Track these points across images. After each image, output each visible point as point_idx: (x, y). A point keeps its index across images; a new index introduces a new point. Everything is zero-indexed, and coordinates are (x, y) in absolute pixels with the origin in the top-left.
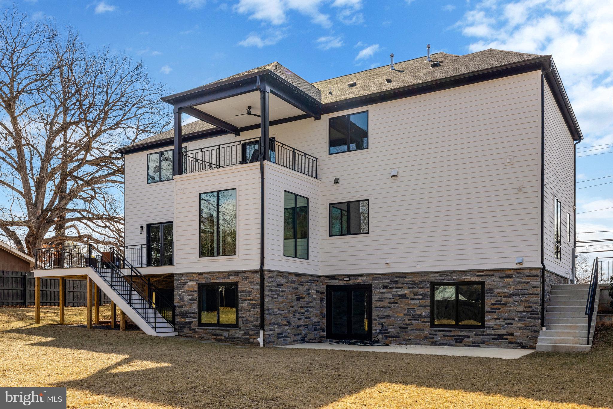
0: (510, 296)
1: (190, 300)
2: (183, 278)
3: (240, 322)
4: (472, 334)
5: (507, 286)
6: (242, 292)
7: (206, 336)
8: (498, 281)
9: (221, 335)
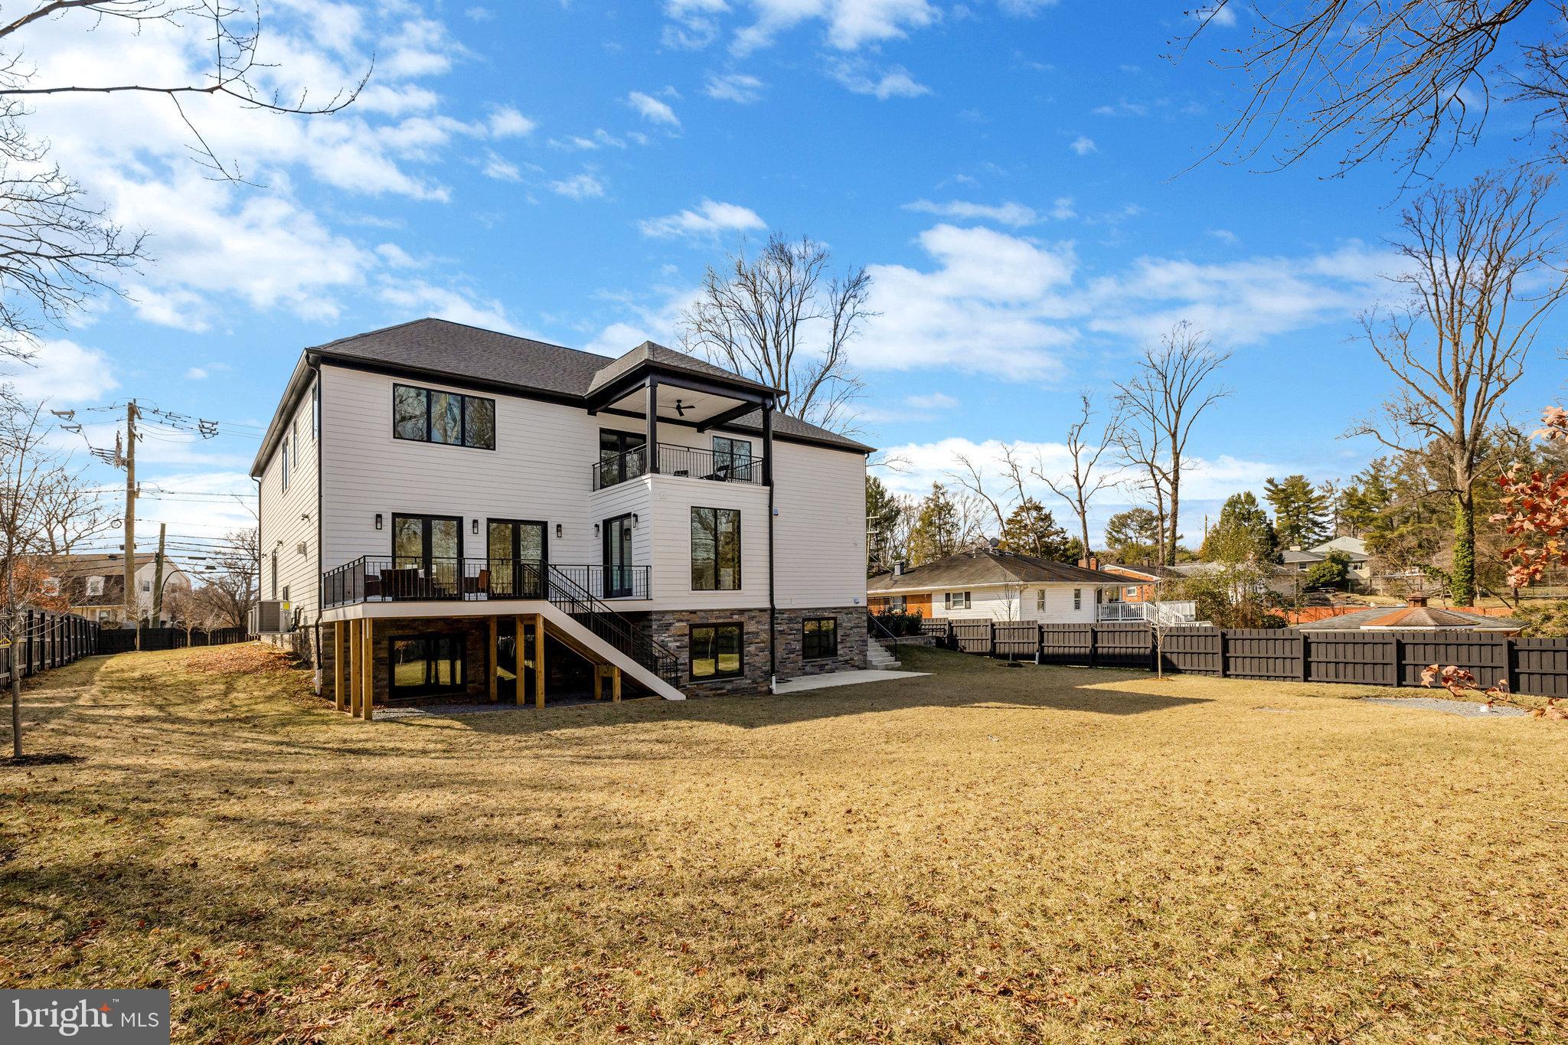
0: (851, 628)
1: (678, 647)
2: (667, 617)
3: (746, 668)
4: (830, 662)
5: (850, 621)
6: (748, 633)
7: (701, 693)
8: (844, 616)
9: (722, 689)
